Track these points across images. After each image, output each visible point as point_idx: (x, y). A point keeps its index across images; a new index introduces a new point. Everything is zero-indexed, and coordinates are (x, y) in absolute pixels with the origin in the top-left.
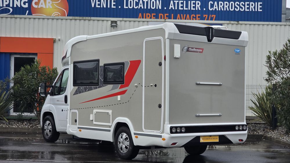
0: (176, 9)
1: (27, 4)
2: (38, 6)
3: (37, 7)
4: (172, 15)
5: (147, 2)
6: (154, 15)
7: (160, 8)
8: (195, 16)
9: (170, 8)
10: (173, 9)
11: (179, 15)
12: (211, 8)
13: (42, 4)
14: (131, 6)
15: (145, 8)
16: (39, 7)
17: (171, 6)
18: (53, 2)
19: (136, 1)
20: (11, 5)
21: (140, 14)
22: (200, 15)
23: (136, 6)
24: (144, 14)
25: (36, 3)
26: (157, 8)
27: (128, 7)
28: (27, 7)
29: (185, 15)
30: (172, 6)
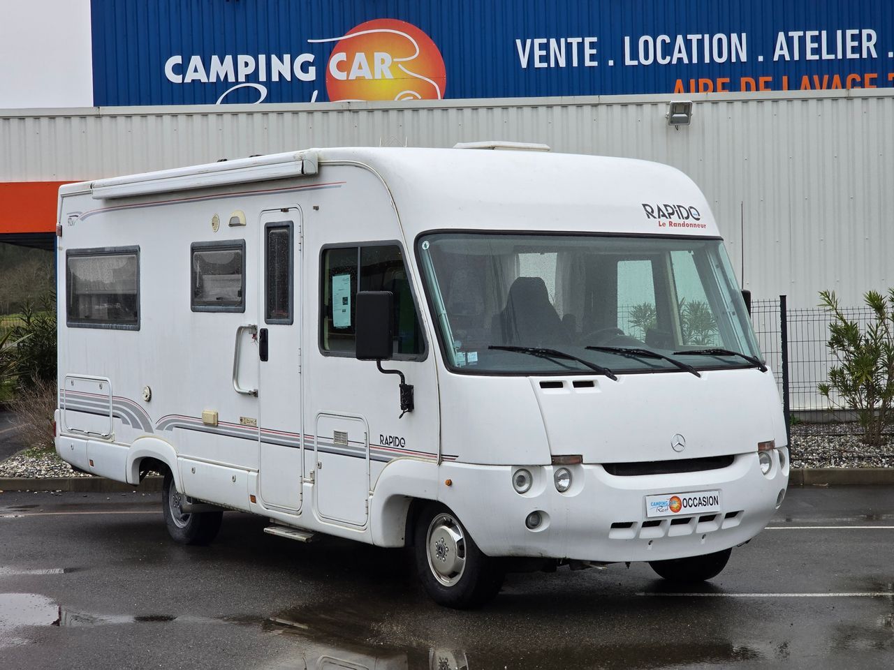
0: (796, 57)
1: (312, 70)
2: (348, 75)
3: (345, 78)
4: (785, 79)
5: (701, 43)
6: (723, 84)
7: (744, 58)
8: (858, 79)
9: (776, 58)
10: (787, 58)
11: (805, 79)
13: (360, 67)
14: (646, 57)
15: (695, 60)
16: (350, 78)
17: (781, 51)
18: (395, 60)
19: (663, 41)
20: (263, 77)
21: (679, 83)
22: (875, 75)
23: (664, 58)
24: (693, 82)
25: (340, 66)
26: (734, 60)
27: (639, 62)
28: (314, 78)
29: (826, 78)
30: (781, 49)
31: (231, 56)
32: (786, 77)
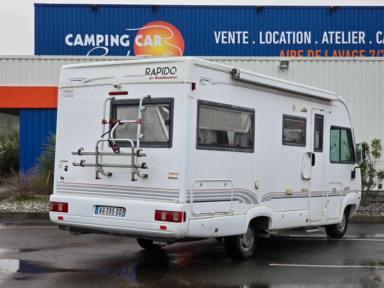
0: (331, 42)
1: (128, 42)
2: (143, 44)
3: (142, 46)
4: (326, 51)
5: (291, 35)
6: (301, 53)
7: (309, 42)
8: (357, 52)
9: (323, 43)
10: (328, 43)
11: (335, 52)
12: (379, 41)
13: (148, 41)
14: (269, 41)
15: (289, 42)
16: (143, 46)
17: (325, 40)
18: (163, 38)
19: (276, 34)
20: (107, 44)
21: (282, 52)
22: (364, 51)
23: (276, 41)
24: (288, 51)
25: (140, 40)
26: (305, 43)
27: (266, 42)
29: (344, 51)
31: (93, 35)
32: (327, 51)
